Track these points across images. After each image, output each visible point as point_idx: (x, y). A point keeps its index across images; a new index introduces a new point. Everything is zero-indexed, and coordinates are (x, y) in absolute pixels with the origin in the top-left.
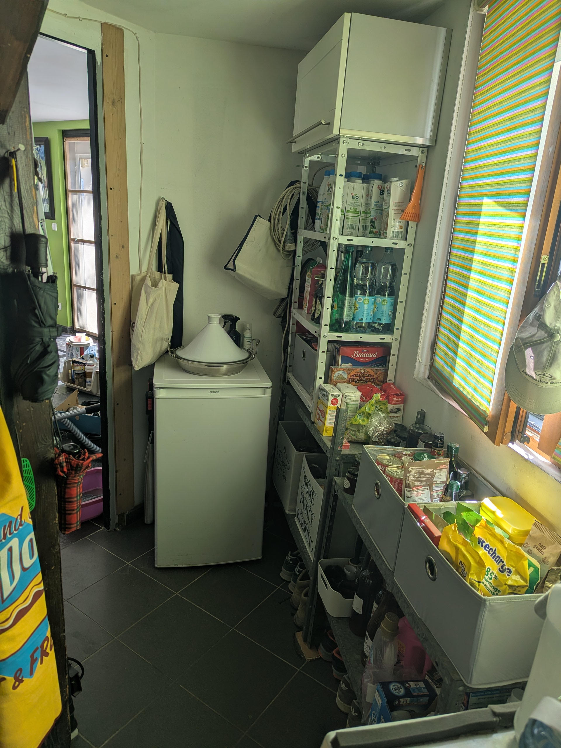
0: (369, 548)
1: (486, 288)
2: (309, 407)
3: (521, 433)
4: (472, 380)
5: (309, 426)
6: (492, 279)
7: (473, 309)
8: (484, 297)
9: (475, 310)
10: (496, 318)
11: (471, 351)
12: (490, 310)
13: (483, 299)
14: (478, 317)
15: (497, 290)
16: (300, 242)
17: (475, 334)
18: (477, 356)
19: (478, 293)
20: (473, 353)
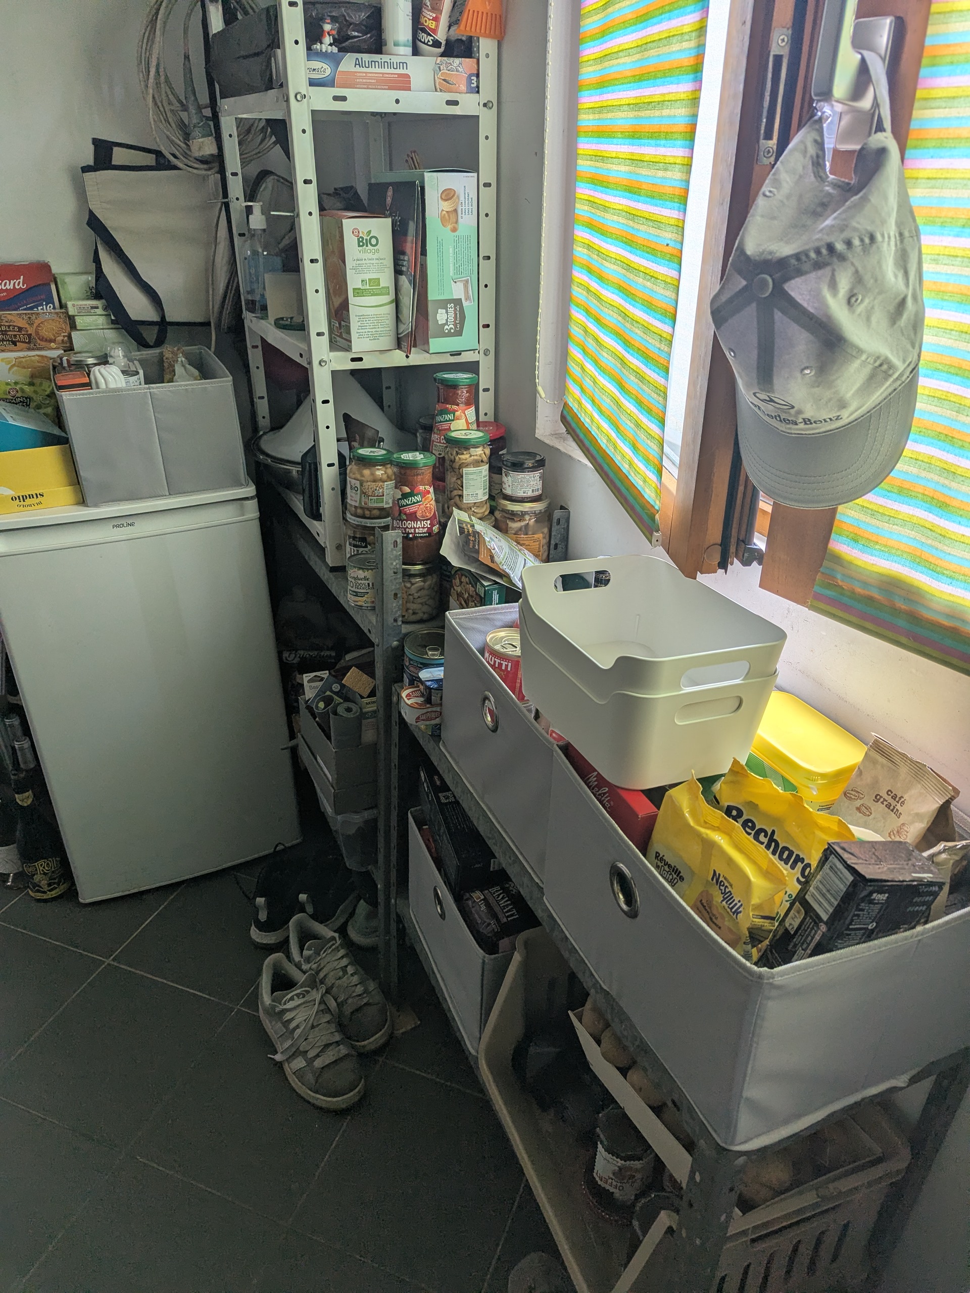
0: (489, 838)
1: (644, 172)
2: (318, 534)
3: (743, 541)
4: (628, 423)
5: (326, 577)
6: (652, 142)
7: (622, 241)
8: (641, 198)
9: (625, 243)
10: (666, 250)
11: (624, 352)
12: (652, 231)
13: (640, 206)
14: (633, 258)
15: (666, 170)
16: (230, 136)
17: (628, 306)
18: (635, 361)
19: (630, 192)
20: (627, 356)
